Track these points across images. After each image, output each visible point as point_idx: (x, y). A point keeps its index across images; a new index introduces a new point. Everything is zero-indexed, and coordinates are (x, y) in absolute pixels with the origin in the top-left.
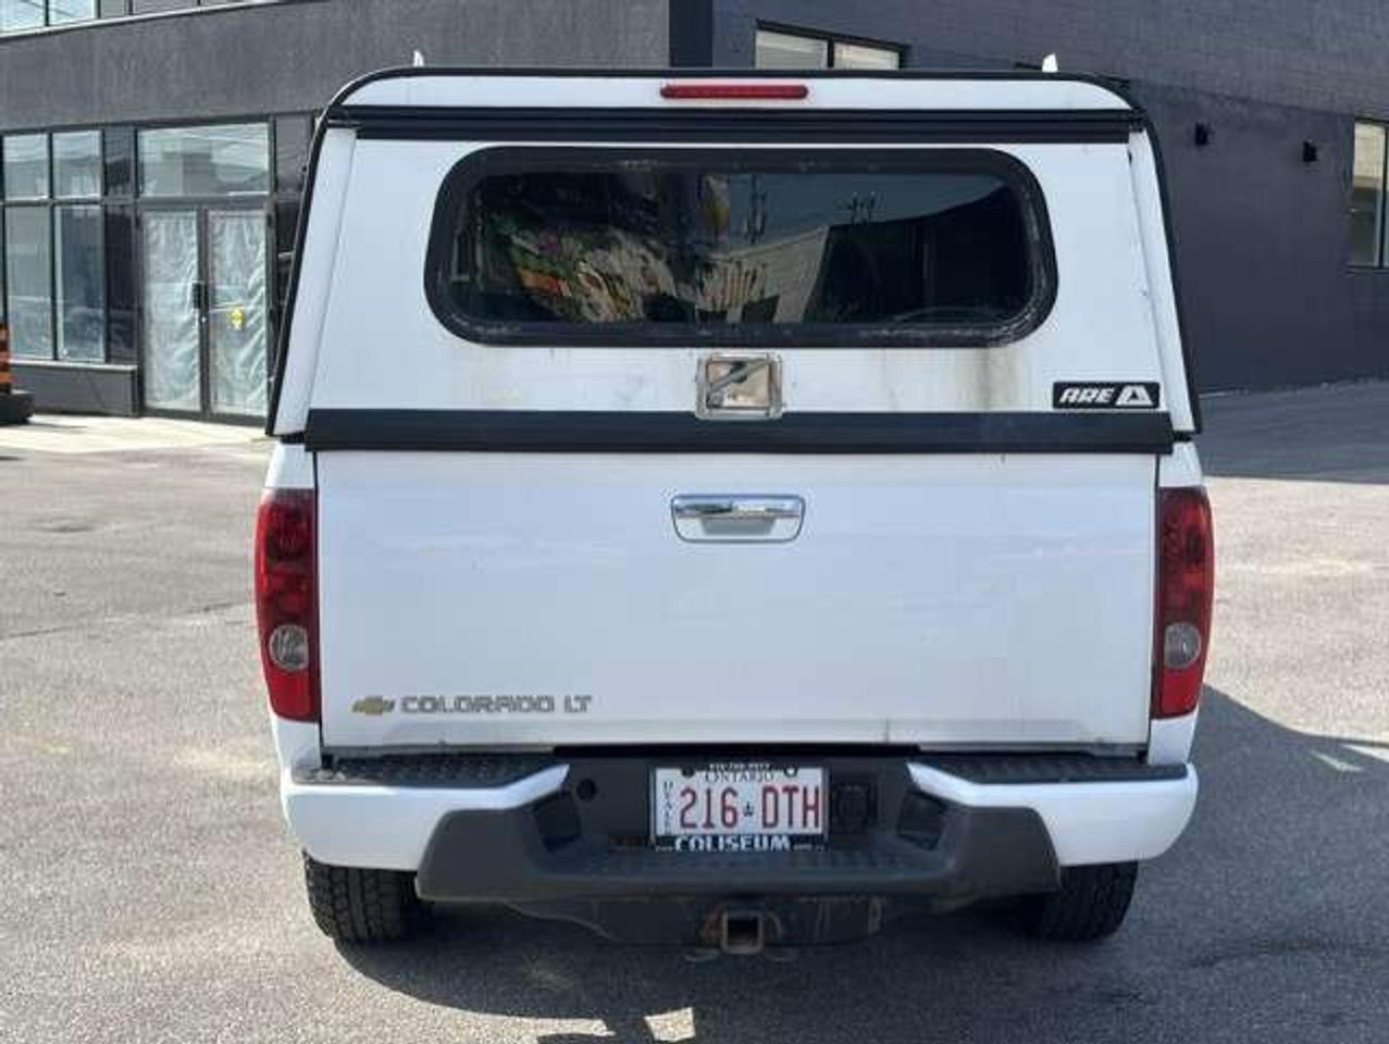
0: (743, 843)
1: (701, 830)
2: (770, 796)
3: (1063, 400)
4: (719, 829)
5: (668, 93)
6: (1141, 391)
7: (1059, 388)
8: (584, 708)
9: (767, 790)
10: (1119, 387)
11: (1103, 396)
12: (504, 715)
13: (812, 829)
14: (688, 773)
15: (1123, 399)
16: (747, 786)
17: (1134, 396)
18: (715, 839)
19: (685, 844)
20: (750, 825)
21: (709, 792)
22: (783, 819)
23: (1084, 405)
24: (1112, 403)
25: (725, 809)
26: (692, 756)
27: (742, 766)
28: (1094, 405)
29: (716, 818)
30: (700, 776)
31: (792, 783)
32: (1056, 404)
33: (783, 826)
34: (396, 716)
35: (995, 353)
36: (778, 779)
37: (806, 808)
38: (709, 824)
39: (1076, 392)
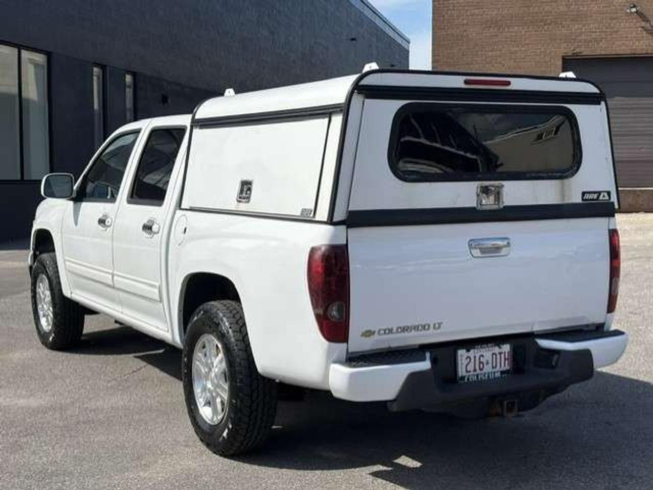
0: (486, 375)
1: (472, 373)
2: (494, 356)
3: (584, 198)
4: (478, 371)
6: (606, 194)
7: (584, 193)
8: (439, 327)
9: (493, 354)
10: (599, 193)
11: (595, 196)
12: (413, 333)
13: (507, 367)
14: (468, 351)
15: (601, 198)
16: (487, 353)
17: (604, 196)
18: (477, 376)
19: (468, 379)
20: (488, 369)
21: (475, 357)
22: (498, 365)
23: (591, 200)
24: (598, 198)
25: (480, 363)
26: (470, 344)
27: (486, 346)
28: (593, 200)
29: (477, 367)
30: (472, 351)
31: (500, 351)
32: (583, 200)
33: (498, 368)
34: (376, 337)
35: (566, 181)
36: (496, 350)
37: (505, 359)
38: (475, 370)
39: (588, 195)
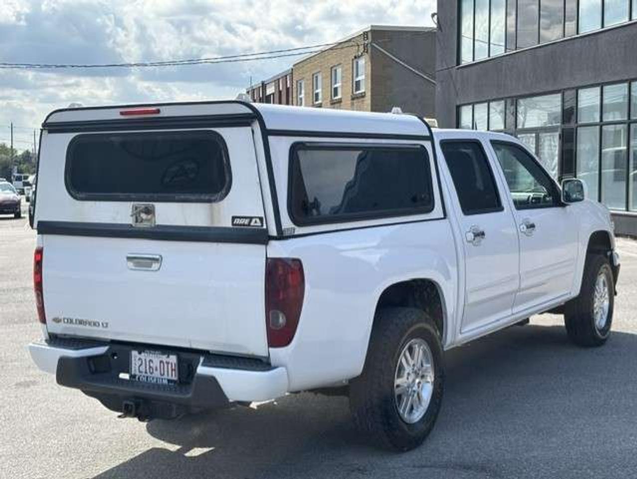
0: (155, 380)
1: (144, 374)
2: (162, 364)
3: (235, 223)
4: (149, 374)
5: (122, 113)
6: (258, 220)
7: (234, 218)
9: (161, 362)
10: (251, 218)
11: (246, 222)
12: (88, 327)
13: (175, 378)
14: (140, 353)
15: (252, 224)
16: (156, 359)
17: (256, 222)
18: (147, 377)
19: (139, 378)
20: (157, 374)
21: (145, 360)
22: (166, 373)
23: (241, 225)
24: (249, 225)
25: (150, 367)
26: (141, 347)
27: (153, 352)
28: (244, 225)
29: (148, 371)
30: (143, 354)
31: (168, 360)
32: (233, 224)
33: (166, 376)
34: (62, 324)
35: (215, 205)
36: (164, 358)
37: (172, 370)
38: (146, 372)
39: (238, 220)
